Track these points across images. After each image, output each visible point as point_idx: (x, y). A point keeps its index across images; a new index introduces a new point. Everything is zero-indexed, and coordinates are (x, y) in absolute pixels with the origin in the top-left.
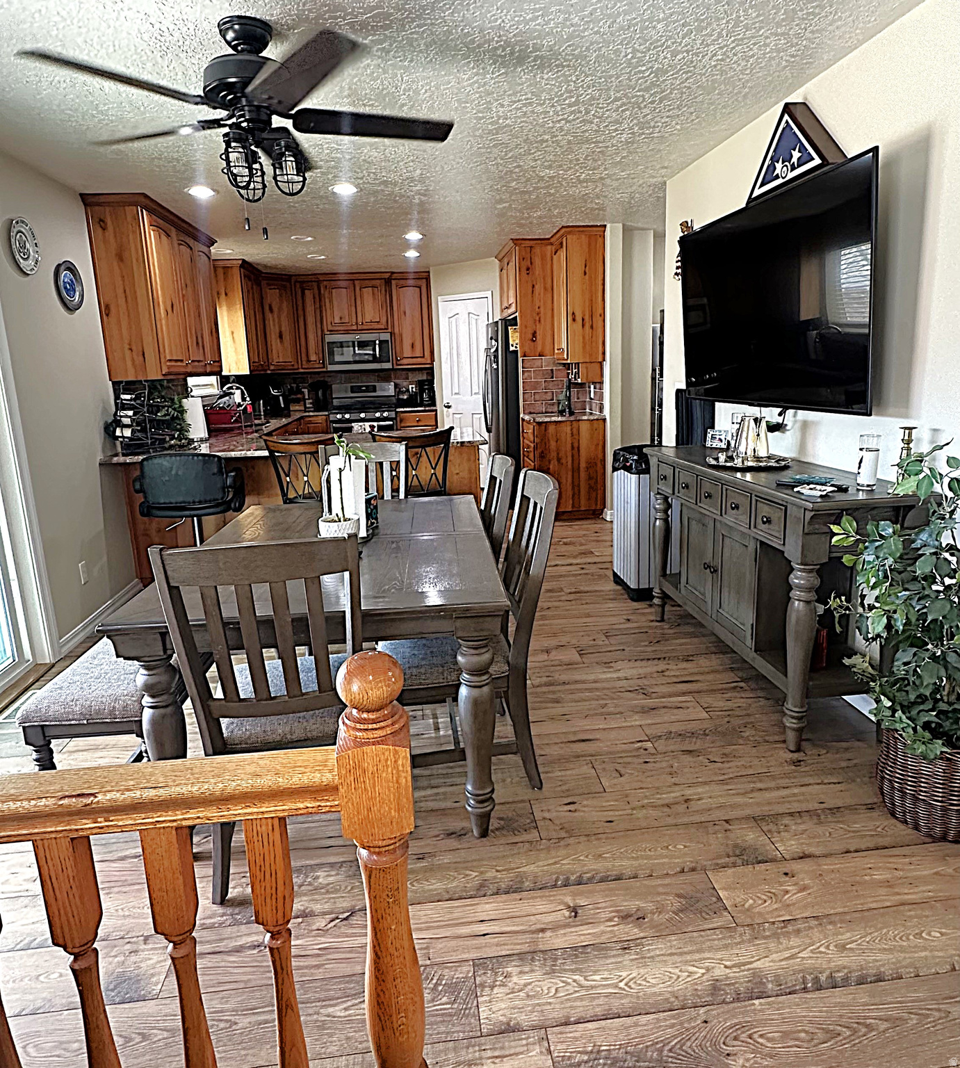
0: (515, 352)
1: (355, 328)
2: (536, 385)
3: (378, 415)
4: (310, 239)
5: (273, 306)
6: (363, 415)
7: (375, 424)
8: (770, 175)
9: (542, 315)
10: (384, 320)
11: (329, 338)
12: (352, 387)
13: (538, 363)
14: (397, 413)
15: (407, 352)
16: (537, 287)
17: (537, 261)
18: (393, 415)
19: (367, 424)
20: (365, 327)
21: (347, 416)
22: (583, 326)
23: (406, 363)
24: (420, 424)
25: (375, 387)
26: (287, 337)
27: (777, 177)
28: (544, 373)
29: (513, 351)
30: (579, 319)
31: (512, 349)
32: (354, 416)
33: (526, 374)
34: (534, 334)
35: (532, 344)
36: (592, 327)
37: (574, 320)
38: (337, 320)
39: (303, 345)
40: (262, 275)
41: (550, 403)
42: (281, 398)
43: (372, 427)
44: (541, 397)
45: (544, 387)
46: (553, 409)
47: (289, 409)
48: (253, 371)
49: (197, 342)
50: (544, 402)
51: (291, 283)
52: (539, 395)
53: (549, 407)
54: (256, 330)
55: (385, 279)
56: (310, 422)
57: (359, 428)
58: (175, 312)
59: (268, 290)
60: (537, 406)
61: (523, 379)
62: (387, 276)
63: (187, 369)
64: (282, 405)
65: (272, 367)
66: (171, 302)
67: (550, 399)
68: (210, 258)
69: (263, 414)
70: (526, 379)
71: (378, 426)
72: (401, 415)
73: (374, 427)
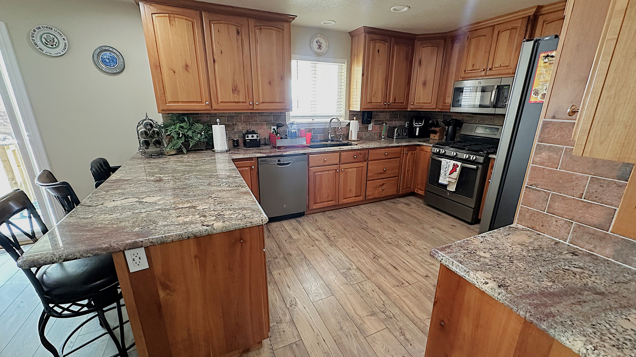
0: (539, 106)
1: (483, 74)
3: (465, 156)
5: (424, 61)
6: (453, 154)
18: (481, 159)
20: (493, 73)
25: (498, 130)
26: (430, 85)
32: (447, 153)
38: (470, 68)
39: (443, 90)
40: (417, 37)
41: (592, 231)
42: (418, 129)
43: (455, 166)
44: (570, 211)
45: (587, 193)
46: (598, 249)
47: (429, 137)
48: (366, 109)
49: (235, 90)
50: (574, 223)
51: (445, 40)
52: (566, 204)
53: (586, 237)
54: (387, 80)
55: (529, 16)
56: (422, 150)
57: (446, 163)
58: (191, 71)
59: (421, 48)
60: (555, 223)
61: (533, 161)
62: (532, 12)
63: (208, 108)
64: (417, 134)
65: (412, 107)
66: (184, 64)
67: (596, 221)
68: (283, 30)
69: (395, 138)
70: (541, 164)
71: (463, 167)
72: (493, 161)
73: (458, 166)
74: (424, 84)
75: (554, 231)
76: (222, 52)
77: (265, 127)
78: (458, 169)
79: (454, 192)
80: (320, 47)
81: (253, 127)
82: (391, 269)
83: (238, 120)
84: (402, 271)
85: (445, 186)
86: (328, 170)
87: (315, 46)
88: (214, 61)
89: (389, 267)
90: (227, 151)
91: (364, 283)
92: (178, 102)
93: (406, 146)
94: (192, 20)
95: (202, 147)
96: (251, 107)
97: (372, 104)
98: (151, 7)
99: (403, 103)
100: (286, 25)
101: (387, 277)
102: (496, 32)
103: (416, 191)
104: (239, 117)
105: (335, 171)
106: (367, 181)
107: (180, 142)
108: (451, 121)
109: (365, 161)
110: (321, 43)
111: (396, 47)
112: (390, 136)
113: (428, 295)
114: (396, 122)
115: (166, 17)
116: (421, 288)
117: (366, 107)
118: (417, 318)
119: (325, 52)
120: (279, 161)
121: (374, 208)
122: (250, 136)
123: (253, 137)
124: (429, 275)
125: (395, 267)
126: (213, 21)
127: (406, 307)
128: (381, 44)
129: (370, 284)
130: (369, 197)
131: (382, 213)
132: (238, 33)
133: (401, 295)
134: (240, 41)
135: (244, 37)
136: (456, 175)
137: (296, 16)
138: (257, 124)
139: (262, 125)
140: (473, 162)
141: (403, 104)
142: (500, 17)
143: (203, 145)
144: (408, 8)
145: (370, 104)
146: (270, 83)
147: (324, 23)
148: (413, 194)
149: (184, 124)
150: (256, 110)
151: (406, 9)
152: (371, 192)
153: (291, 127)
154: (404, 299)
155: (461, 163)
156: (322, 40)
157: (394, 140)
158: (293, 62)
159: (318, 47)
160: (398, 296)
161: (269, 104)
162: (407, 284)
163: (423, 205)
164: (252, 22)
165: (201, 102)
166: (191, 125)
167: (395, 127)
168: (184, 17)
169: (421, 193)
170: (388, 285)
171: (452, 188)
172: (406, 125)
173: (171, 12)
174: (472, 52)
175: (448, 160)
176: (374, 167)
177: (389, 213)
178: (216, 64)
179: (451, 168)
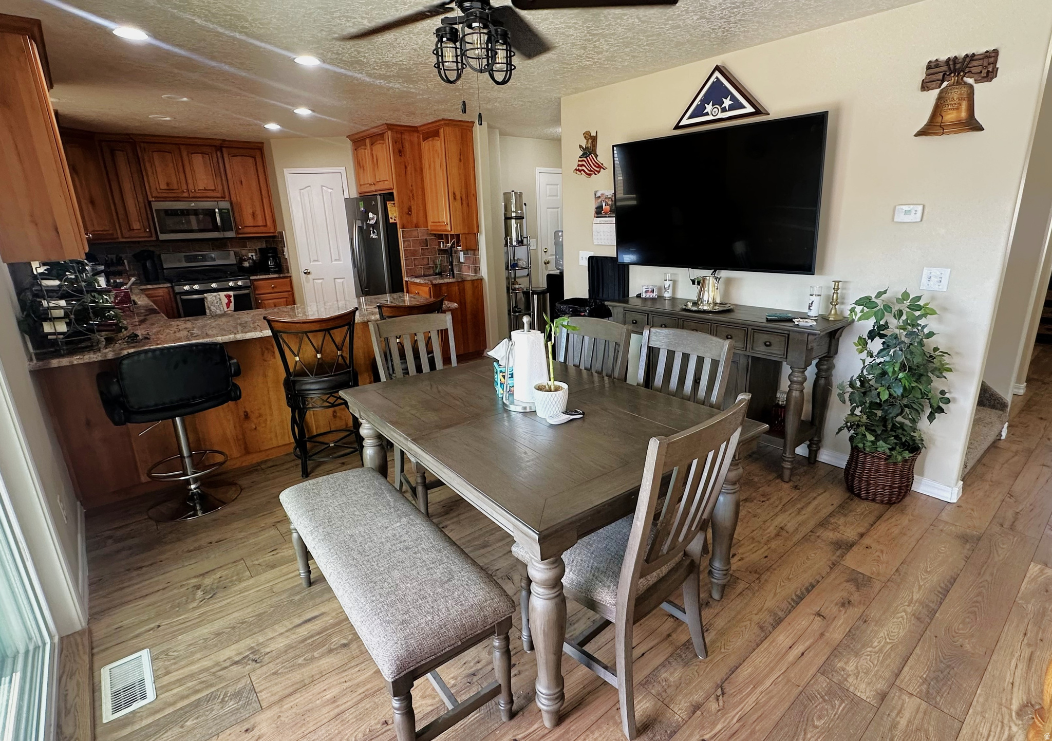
0: (395, 224)
1: (186, 195)
2: (414, 253)
3: (231, 284)
4: (185, 99)
5: (77, 167)
6: (214, 285)
7: (231, 293)
8: (699, 112)
9: (414, 192)
10: (220, 188)
11: (156, 206)
13: (415, 233)
14: (250, 280)
15: (249, 221)
16: (409, 168)
17: (407, 145)
18: (248, 282)
19: (222, 294)
20: (198, 195)
21: (196, 287)
22: (462, 204)
23: (250, 232)
24: (276, 290)
27: (707, 114)
28: (420, 242)
29: (393, 223)
30: (458, 197)
31: (391, 221)
33: (406, 243)
34: (410, 209)
35: (407, 216)
36: (468, 205)
37: (455, 198)
38: (163, 186)
43: (228, 297)
57: (213, 298)
61: (403, 247)
71: (235, 296)
72: (255, 283)
73: (231, 296)
78: (232, 299)
102: (184, 152)
108: (146, 254)
136: (232, 306)
140: (241, 288)
174: (158, 168)
179: (225, 301)
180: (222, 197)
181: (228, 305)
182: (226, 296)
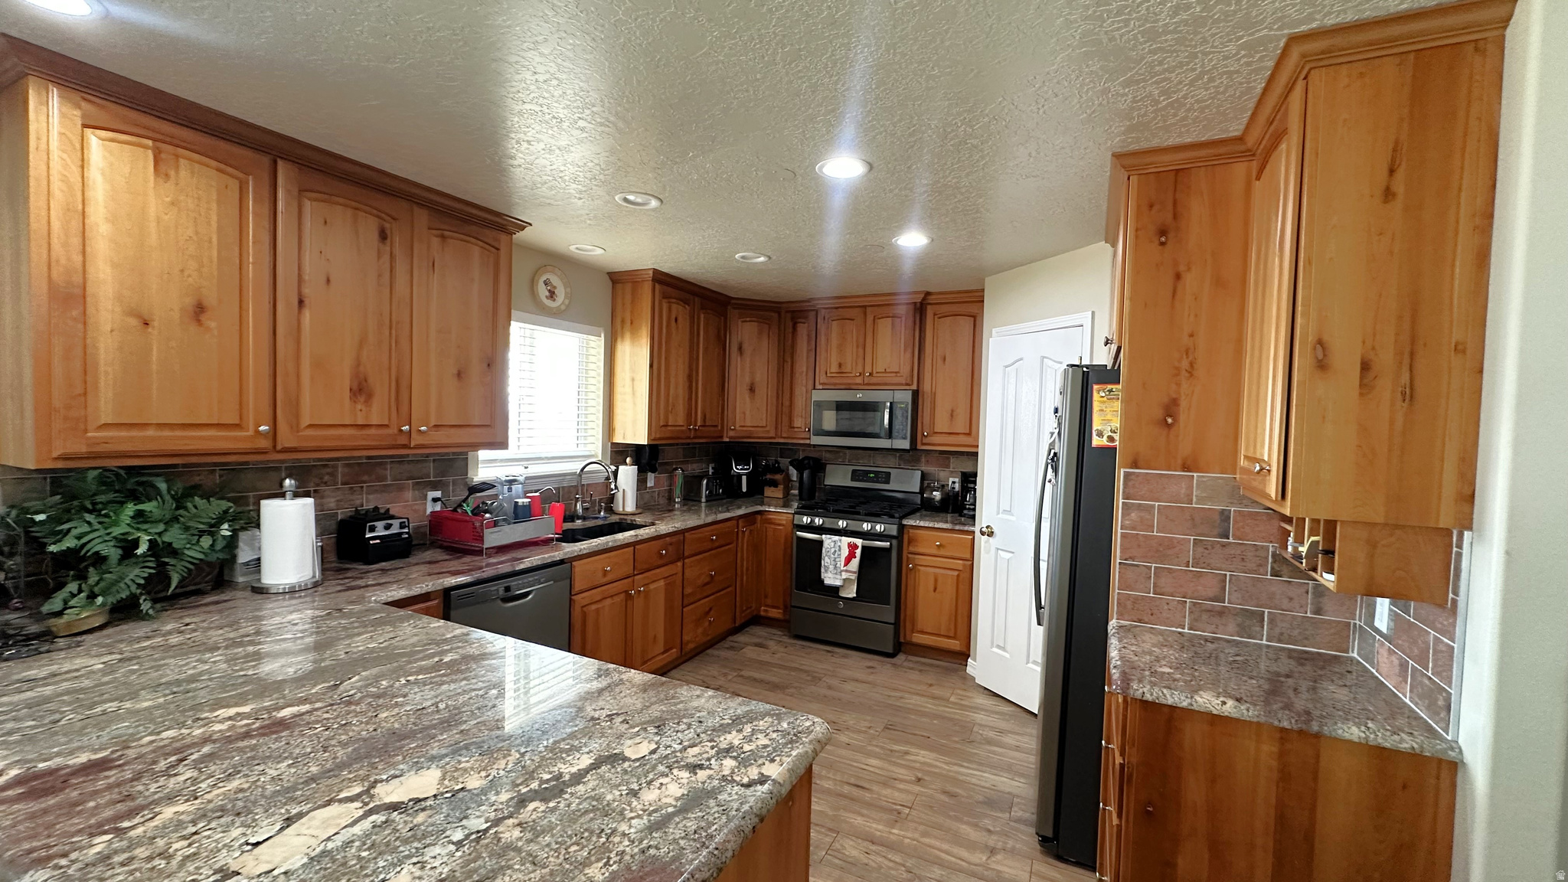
0: (1109, 452)
1: (859, 380)
2: (1163, 550)
3: (866, 526)
5: (745, 346)
6: (842, 524)
7: (859, 542)
10: (905, 370)
12: (854, 471)
13: (1178, 488)
14: (901, 525)
15: (941, 424)
16: (1188, 277)
18: (893, 530)
19: (847, 541)
20: (876, 381)
21: (818, 521)
22: (1366, 388)
23: (939, 442)
24: (942, 552)
25: (888, 474)
26: (762, 391)
28: (1195, 520)
29: (1102, 449)
30: (1345, 359)
32: (829, 523)
33: (1135, 516)
34: (1171, 408)
37: (1322, 365)
38: (834, 368)
39: (787, 403)
40: (733, 301)
41: (1210, 608)
42: (744, 478)
43: (852, 547)
44: (1181, 586)
45: (1193, 559)
46: (1221, 628)
47: (763, 494)
48: (660, 439)
49: (361, 390)
50: (1188, 600)
51: (779, 314)
52: (1174, 578)
53: (1205, 616)
54: (691, 378)
55: (915, 303)
56: (770, 522)
57: (833, 544)
58: (213, 324)
59: (740, 323)
60: (1166, 607)
61: (1122, 526)
62: (919, 298)
63: (264, 444)
64: (744, 489)
65: (731, 434)
66: (189, 301)
67: (1211, 594)
68: (498, 249)
69: (703, 500)
70: (1134, 529)
71: (864, 548)
72: (911, 531)
73: (856, 547)
74: (752, 390)
75: (1168, 618)
76: (328, 281)
77: (409, 494)
78: (858, 552)
79: (853, 599)
80: (552, 295)
81: (371, 497)
82: (856, 792)
83: (326, 478)
84: (875, 788)
85: (834, 590)
86: (612, 596)
87: (543, 292)
88: (301, 302)
89: (846, 789)
90: (316, 585)
91: (837, 845)
92: (144, 426)
93: (741, 517)
94: (241, 175)
95: (199, 583)
96: (403, 440)
97: (669, 428)
98: (83, 104)
99: (716, 426)
100: (503, 237)
101: (865, 812)
102: (870, 318)
103: (762, 613)
104: (328, 470)
105: (624, 594)
106: (683, 607)
107: (136, 574)
108: (806, 462)
109: (678, 560)
110: (555, 287)
111: (702, 316)
112: (691, 497)
113: (952, 813)
114: (695, 466)
115: (146, 147)
116: (931, 807)
117: (658, 436)
118: (976, 865)
119: (563, 307)
120: (507, 589)
121: (705, 672)
122: (380, 525)
123: (388, 527)
124: (920, 775)
125: (858, 786)
126: (311, 191)
127: (943, 855)
128: (681, 308)
129: (851, 843)
130: (691, 646)
131: (730, 677)
132: (383, 236)
133: (916, 836)
134: (386, 258)
135: (397, 251)
136: (855, 563)
137: (531, 225)
138: (385, 489)
139: (401, 489)
140: (880, 537)
141: (716, 429)
142: (875, 295)
143: (208, 574)
144: (767, 259)
145: (663, 428)
146: (459, 375)
147: (577, 248)
148: (757, 620)
149: (154, 503)
150: (417, 447)
151: (762, 259)
152: (693, 636)
153: (510, 490)
154: (926, 840)
155: (861, 540)
156: (555, 280)
157: (703, 505)
158: (516, 328)
159: (547, 294)
160: (914, 840)
161: (453, 431)
162: (907, 811)
163: (786, 639)
164: (422, 217)
165: (237, 426)
166: (180, 502)
167: (700, 478)
168: (214, 163)
169: (775, 613)
170: (880, 827)
171: (851, 592)
172: (711, 471)
173: (161, 137)
174: (834, 342)
175: (836, 538)
176: (696, 571)
177: (743, 673)
178: (307, 314)
179: (845, 552)
180: (907, 384)
181: (848, 560)
182: (850, 545)
